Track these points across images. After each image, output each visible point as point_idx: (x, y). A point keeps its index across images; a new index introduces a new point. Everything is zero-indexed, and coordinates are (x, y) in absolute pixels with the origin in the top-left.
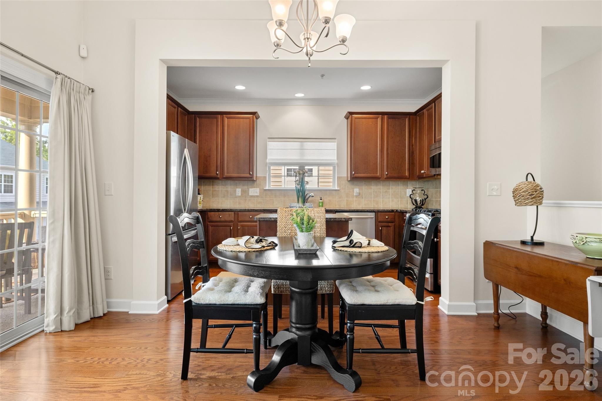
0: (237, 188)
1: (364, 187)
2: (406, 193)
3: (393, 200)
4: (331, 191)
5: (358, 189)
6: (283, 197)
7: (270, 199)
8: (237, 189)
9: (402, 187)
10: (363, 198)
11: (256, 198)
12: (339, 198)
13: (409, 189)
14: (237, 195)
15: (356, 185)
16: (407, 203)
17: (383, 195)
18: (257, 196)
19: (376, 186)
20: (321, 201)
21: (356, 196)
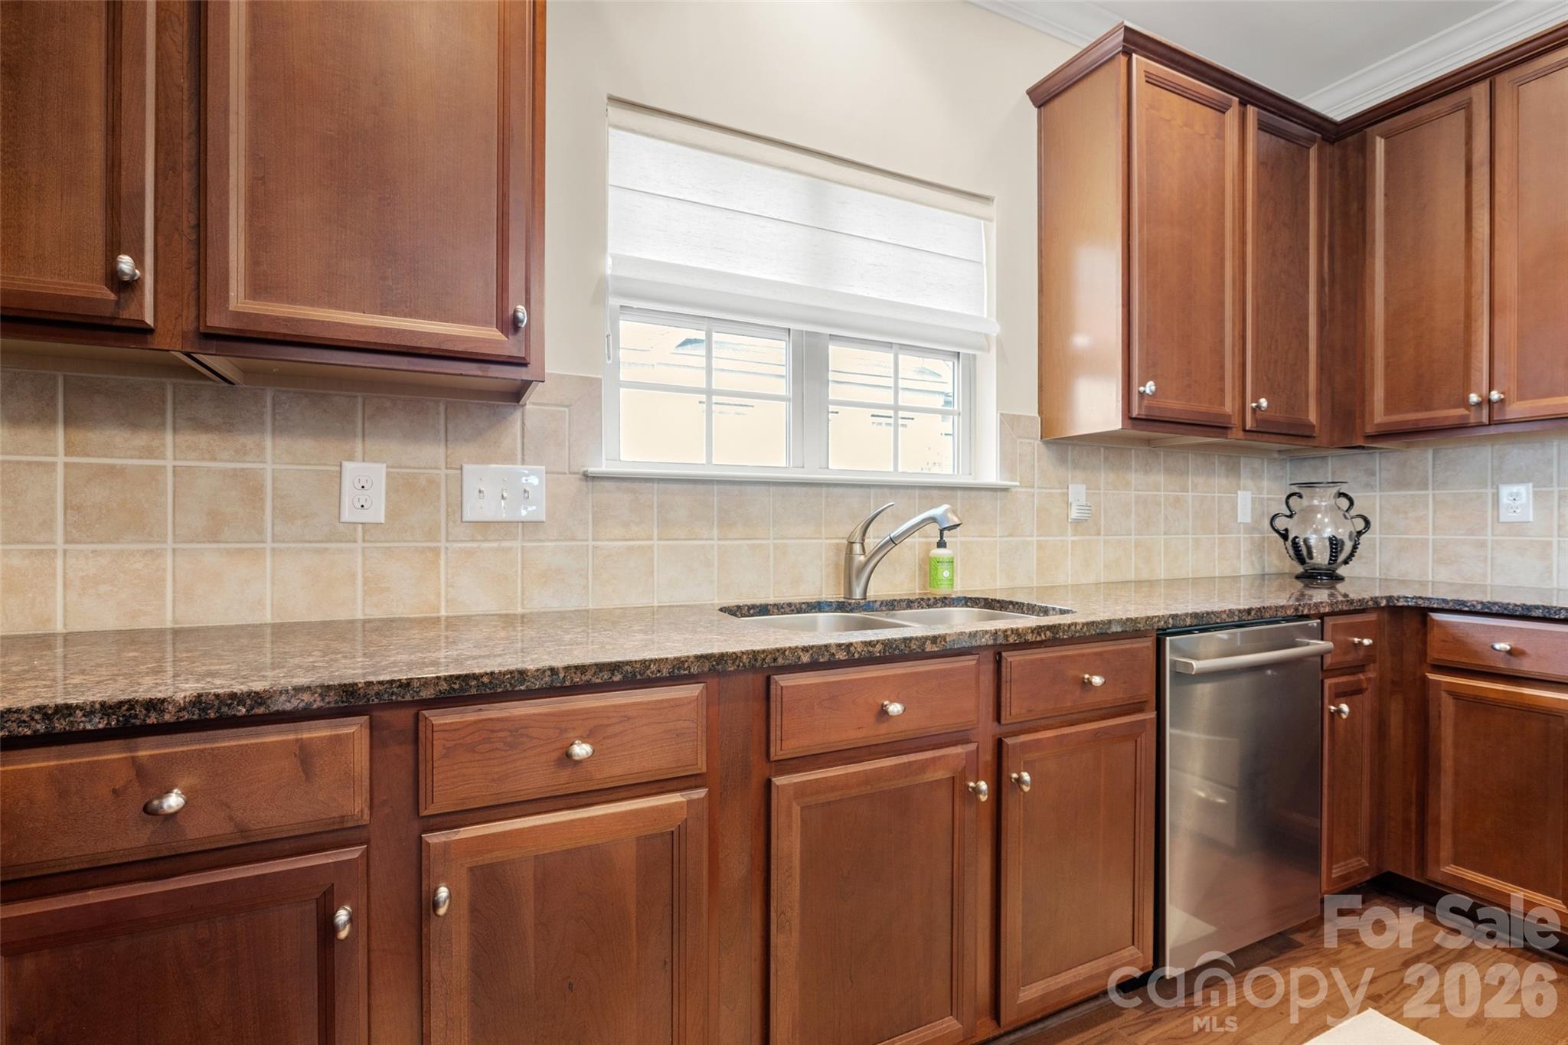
0: (351, 458)
1: (1103, 476)
2: (1234, 508)
3: (1197, 541)
4: (973, 494)
5: (1084, 487)
6: (715, 532)
7: (630, 549)
8: (348, 466)
9: (1224, 481)
10: (1099, 534)
11: (517, 544)
12: (1010, 535)
13: (1245, 489)
14: (346, 516)
15: (1076, 465)
16: (1239, 556)
17: (1166, 518)
18: (530, 527)
19: (1146, 472)
20: (942, 551)
21: (1077, 522)
